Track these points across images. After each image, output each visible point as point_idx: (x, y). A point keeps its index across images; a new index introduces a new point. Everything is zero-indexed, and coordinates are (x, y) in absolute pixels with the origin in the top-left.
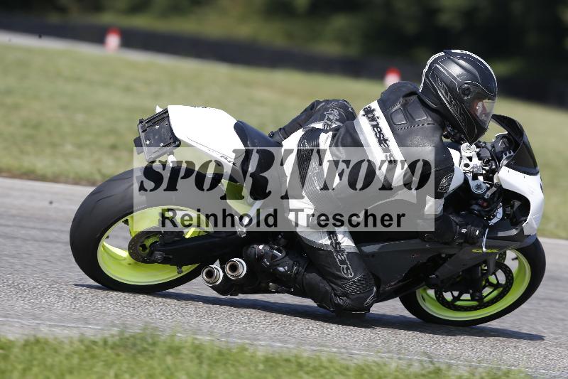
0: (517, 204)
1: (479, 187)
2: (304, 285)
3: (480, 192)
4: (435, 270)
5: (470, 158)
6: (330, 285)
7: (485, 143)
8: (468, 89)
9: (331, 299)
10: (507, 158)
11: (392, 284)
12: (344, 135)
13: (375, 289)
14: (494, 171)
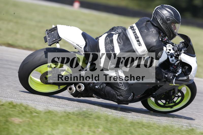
0: (187, 67)
1: (173, 61)
2: (105, 92)
4: (155, 91)
5: (170, 50)
6: (115, 92)
8: (169, 19)
9: (116, 97)
10: (184, 50)
11: (139, 96)
12: (123, 35)
13: (132, 94)
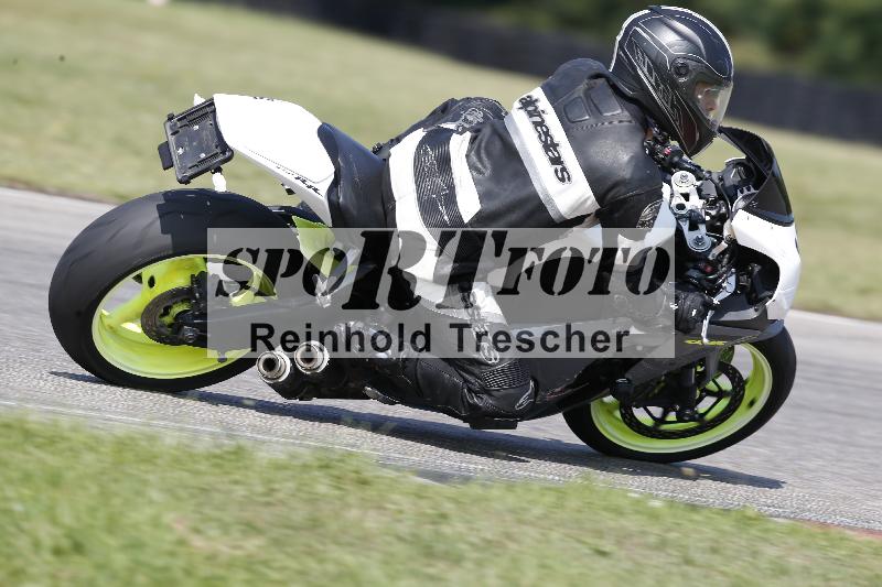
0: (757, 269)
1: (698, 241)
2: (419, 376)
3: (701, 249)
4: (626, 372)
5: (686, 196)
6: (461, 376)
7: (709, 172)
8: (685, 66)
9: (463, 397)
10: (744, 198)
11: (557, 390)
13: (532, 384)
14: (723, 218)
